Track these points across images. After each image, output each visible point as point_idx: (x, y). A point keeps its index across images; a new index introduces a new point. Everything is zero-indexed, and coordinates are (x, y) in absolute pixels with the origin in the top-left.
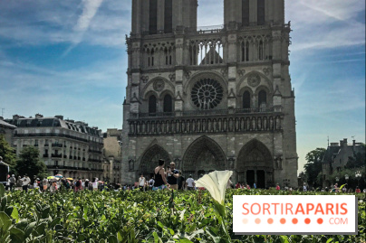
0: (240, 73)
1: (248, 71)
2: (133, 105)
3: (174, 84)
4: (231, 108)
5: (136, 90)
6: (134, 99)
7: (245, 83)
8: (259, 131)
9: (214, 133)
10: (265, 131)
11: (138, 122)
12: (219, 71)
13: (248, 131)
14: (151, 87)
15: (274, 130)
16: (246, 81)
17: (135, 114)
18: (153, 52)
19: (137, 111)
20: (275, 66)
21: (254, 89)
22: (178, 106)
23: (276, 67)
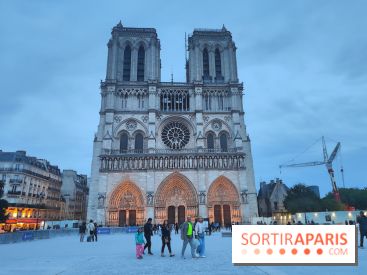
0: (205, 119)
1: (212, 118)
2: (105, 142)
3: (146, 125)
4: (200, 148)
5: (109, 128)
6: (107, 137)
7: (210, 128)
8: (226, 169)
9: (186, 169)
10: (231, 169)
11: (110, 158)
12: (187, 116)
13: (216, 168)
14: (123, 127)
15: (239, 168)
16: (210, 126)
17: (107, 150)
18: (126, 96)
19: (109, 148)
20: (234, 115)
21: (217, 133)
22: (151, 144)
23: (236, 116)
